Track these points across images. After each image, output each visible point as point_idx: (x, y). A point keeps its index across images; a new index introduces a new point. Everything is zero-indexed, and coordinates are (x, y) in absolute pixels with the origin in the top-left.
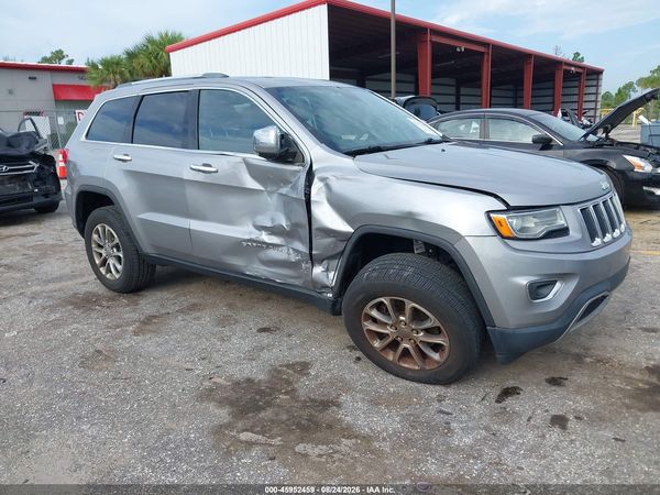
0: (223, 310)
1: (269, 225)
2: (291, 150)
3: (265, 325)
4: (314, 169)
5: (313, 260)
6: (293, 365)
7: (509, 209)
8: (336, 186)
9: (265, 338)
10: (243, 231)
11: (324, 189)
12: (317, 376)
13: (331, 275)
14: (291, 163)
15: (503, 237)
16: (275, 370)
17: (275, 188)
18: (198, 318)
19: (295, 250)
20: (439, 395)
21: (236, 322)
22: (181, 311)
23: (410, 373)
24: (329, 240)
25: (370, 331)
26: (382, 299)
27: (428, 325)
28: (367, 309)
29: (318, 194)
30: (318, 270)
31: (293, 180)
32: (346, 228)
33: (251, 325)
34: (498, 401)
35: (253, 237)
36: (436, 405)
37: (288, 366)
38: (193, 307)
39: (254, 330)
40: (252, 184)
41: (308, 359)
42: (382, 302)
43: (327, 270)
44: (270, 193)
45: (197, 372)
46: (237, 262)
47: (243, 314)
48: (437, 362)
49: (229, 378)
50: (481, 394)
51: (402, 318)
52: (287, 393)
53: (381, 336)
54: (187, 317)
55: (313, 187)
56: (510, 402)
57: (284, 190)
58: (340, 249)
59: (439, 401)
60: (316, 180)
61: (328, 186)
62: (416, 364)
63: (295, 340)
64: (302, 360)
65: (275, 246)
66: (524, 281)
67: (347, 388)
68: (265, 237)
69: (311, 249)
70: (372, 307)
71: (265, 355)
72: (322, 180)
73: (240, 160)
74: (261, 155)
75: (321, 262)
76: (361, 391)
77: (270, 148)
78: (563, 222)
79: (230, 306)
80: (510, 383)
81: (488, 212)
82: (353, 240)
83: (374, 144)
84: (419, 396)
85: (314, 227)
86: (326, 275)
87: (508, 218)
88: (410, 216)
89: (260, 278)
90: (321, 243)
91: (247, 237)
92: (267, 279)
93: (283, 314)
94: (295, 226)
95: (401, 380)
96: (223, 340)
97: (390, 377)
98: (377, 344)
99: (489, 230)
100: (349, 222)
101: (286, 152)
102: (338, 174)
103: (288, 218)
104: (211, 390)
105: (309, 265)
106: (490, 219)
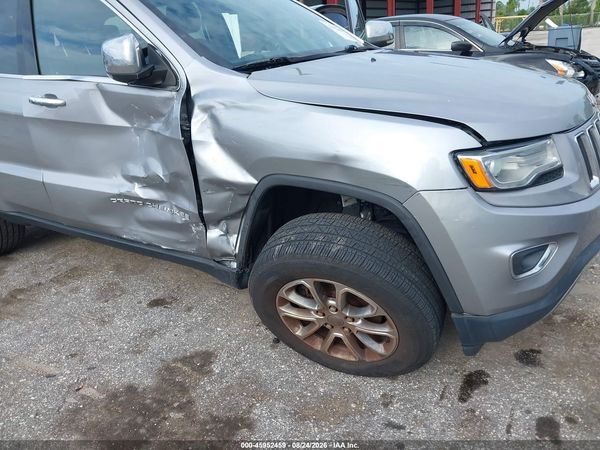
0: (109, 275)
1: (142, 174)
2: (158, 68)
3: (160, 294)
4: (192, 94)
5: (205, 221)
6: (192, 357)
7: (486, 146)
8: (227, 118)
9: (157, 316)
10: (111, 184)
11: (209, 122)
12: (222, 376)
13: (233, 239)
14: (161, 87)
15: (476, 189)
16: (168, 369)
17: (144, 124)
18: (76, 290)
19: (181, 209)
20: (384, 396)
21: (123, 291)
22: (57, 280)
23: (344, 365)
24: (224, 195)
25: (288, 318)
26: (302, 282)
27: (368, 313)
28: (282, 292)
29: (201, 131)
30: (214, 234)
31: (165, 111)
32: (246, 178)
33: (141, 295)
34: (462, 399)
35: (123, 190)
36: (381, 412)
37: (185, 360)
38: (74, 273)
39: (144, 305)
40: (112, 119)
41: (211, 347)
42: (302, 285)
43: (227, 233)
44: (138, 131)
45: (62, 379)
46: (110, 223)
47: (133, 278)
48: (381, 355)
49: (102, 389)
50: (439, 388)
51: (331, 302)
52: (180, 408)
53: (305, 323)
54: (62, 289)
55: (193, 121)
56: (477, 397)
57: (156, 126)
58: (241, 206)
59: (386, 405)
60: (196, 111)
61: (214, 119)
62: (350, 354)
63: (197, 316)
64: (204, 348)
65: (153, 202)
66: (507, 251)
67: (262, 392)
68: (139, 191)
69: (200, 207)
70: (289, 290)
71: (155, 344)
72: (206, 109)
73: (93, 86)
74: (117, 77)
75: (217, 223)
76: (280, 397)
77: (126, 67)
78: (555, 159)
79: (118, 269)
80: (472, 365)
81: (454, 153)
82: (258, 194)
83: (279, 54)
84: (358, 398)
85: (201, 178)
86: (226, 239)
87: (484, 160)
88: (336, 162)
89: (141, 243)
90: (213, 199)
91: (116, 191)
92: (149, 245)
93: (184, 276)
94: (175, 176)
95: (333, 373)
96: (102, 322)
97: (319, 368)
98: (299, 332)
99: (456, 181)
100: (250, 170)
101: (151, 71)
102: (227, 100)
103: (165, 165)
104: (76, 411)
105: (201, 227)
106: (458, 163)
